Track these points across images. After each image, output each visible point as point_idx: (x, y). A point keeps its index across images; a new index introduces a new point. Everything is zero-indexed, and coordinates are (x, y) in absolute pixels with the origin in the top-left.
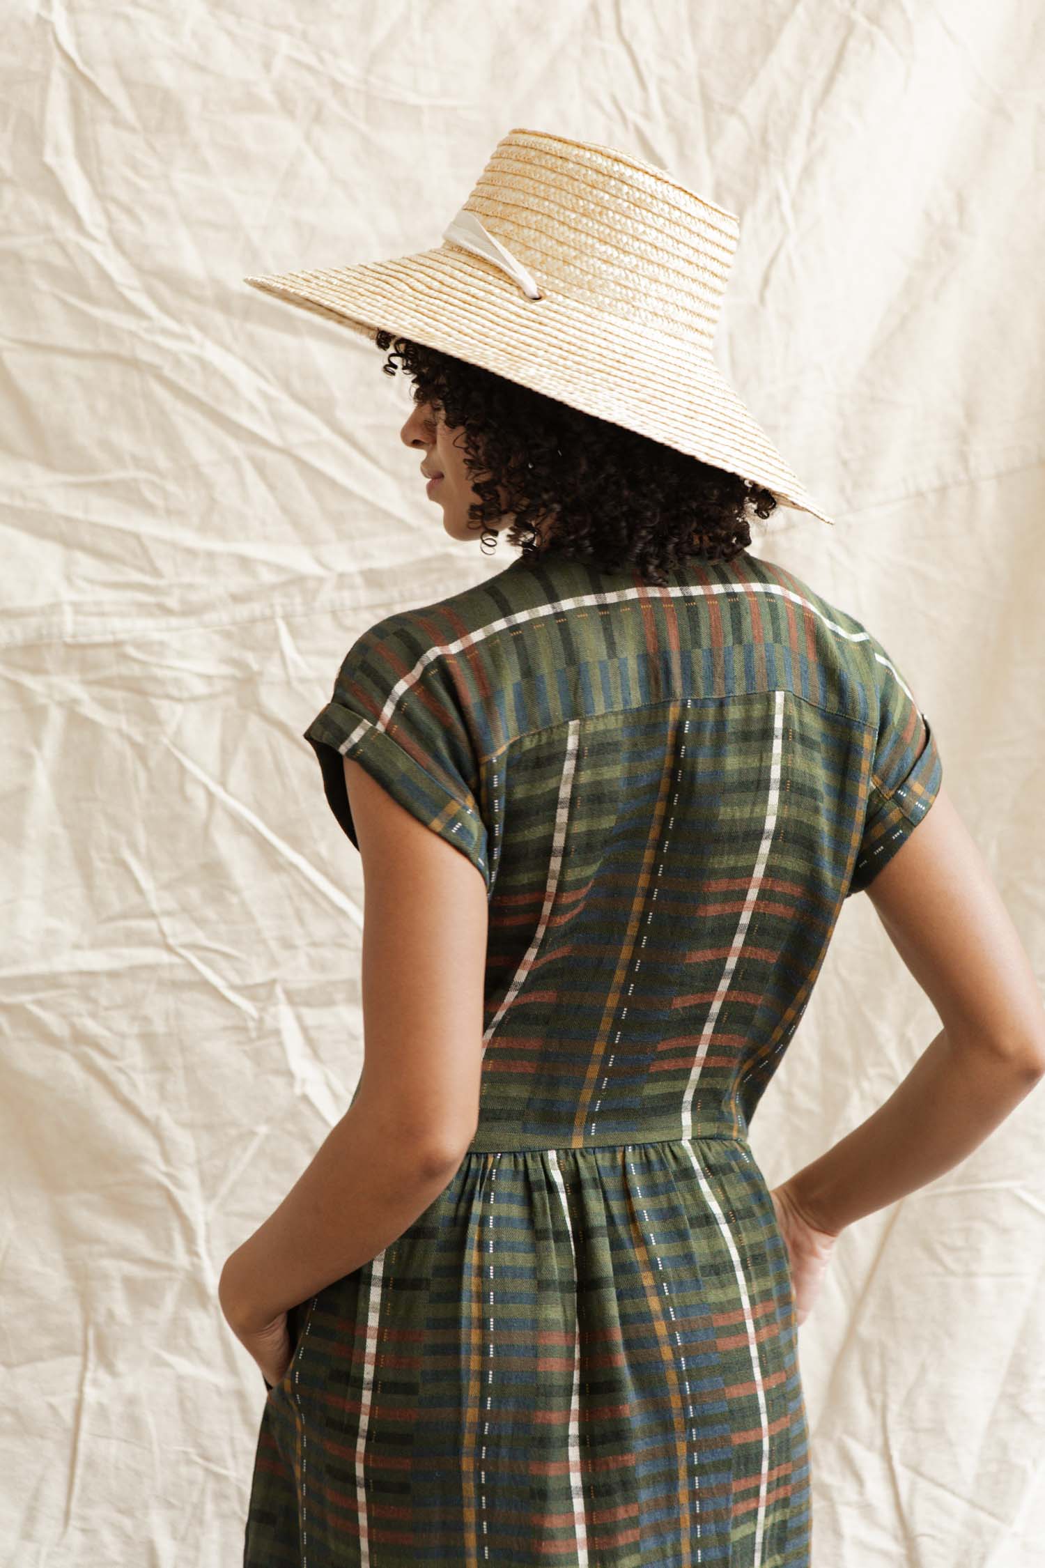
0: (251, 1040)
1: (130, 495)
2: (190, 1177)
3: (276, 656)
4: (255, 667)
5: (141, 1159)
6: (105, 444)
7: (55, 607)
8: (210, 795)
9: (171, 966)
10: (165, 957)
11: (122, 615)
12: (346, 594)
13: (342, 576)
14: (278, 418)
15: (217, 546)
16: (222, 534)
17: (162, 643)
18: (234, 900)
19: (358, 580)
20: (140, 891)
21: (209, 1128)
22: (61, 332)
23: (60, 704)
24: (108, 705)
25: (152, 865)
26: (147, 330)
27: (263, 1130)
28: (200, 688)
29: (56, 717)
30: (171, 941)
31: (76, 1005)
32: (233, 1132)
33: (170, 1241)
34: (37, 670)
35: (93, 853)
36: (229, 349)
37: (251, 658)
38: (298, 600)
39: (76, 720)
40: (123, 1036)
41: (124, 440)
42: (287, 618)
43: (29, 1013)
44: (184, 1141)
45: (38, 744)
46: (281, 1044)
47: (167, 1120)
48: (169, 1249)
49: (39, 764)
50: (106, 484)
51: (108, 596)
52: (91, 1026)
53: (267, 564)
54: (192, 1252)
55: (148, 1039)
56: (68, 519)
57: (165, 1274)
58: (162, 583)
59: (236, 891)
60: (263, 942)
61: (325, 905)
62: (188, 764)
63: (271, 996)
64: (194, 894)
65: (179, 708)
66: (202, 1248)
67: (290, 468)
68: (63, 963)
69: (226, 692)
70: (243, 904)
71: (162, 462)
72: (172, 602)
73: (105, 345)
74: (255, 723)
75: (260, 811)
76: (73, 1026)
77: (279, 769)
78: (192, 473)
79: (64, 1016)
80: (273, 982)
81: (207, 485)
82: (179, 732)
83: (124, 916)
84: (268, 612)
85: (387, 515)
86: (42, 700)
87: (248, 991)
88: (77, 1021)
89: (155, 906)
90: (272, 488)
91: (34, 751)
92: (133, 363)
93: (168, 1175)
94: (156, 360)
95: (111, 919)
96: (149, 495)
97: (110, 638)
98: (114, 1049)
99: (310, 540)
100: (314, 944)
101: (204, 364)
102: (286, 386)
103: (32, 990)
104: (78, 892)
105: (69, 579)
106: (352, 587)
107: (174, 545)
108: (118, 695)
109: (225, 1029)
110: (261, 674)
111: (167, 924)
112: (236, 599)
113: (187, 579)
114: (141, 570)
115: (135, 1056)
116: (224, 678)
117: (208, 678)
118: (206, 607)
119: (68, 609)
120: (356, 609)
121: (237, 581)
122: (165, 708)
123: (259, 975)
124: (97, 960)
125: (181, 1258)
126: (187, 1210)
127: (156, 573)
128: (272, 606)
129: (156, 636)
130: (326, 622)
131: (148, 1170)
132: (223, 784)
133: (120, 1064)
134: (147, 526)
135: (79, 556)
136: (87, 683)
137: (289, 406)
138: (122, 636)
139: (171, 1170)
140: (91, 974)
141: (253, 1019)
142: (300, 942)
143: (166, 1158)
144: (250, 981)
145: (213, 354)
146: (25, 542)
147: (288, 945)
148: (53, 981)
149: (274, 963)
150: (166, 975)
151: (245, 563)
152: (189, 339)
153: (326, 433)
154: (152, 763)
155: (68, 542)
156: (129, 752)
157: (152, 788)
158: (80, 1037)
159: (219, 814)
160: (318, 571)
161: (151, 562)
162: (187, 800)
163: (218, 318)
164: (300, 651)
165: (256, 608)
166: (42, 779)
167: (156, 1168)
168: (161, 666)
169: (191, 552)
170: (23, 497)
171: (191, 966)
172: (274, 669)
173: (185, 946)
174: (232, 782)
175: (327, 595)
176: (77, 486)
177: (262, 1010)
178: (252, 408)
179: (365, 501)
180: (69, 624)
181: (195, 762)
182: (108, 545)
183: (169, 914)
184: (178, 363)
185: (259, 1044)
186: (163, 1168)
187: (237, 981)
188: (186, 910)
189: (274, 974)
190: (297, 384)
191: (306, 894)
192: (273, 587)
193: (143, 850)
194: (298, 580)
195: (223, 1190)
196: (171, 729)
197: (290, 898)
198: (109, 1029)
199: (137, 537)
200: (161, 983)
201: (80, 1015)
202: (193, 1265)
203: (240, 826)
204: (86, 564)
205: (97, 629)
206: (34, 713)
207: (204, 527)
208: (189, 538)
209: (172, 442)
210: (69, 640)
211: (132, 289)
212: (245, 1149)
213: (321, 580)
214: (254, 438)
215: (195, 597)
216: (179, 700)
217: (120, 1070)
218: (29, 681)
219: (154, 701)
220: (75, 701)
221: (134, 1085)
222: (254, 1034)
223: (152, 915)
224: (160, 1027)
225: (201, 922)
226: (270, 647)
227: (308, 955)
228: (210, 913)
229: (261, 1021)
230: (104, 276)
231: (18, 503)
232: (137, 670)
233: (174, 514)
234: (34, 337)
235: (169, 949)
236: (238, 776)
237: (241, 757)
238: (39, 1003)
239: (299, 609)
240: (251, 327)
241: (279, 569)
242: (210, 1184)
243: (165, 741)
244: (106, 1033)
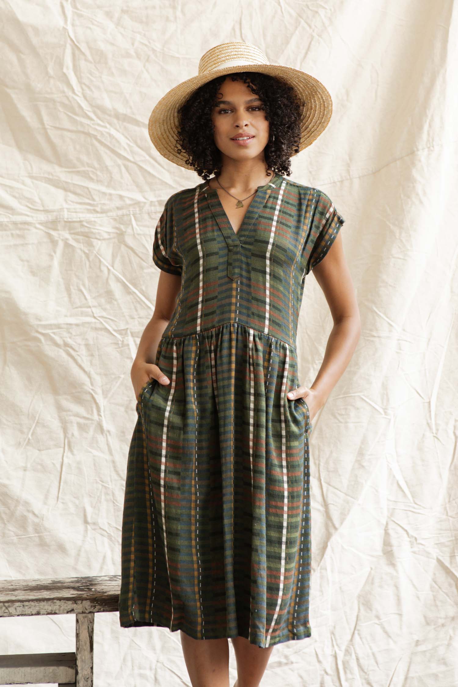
0: (119, 348)
1: (85, 175)
2: (99, 391)
3: (131, 226)
4: (124, 230)
5: (83, 384)
6: (78, 159)
7: (62, 209)
8: (109, 270)
9: (95, 323)
10: (93, 320)
11: (82, 213)
12: (153, 208)
13: (151, 202)
14: (132, 152)
15: (113, 192)
16: (115, 189)
17: (95, 222)
18: (115, 303)
19: (157, 203)
20: (86, 299)
21: (106, 375)
22: (67, 124)
23: (62, 240)
24: (77, 241)
25: (90, 291)
26: (93, 124)
27: (122, 376)
28: (106, 236)
29: (61, 244)
30: (95, 315)
31: (65, 334)
32: (113, 377)
33: (92, 411)
34: (55, 229)
35: (71, 287)
36: (118, 131)
37: (122, 227)
38: (138, 209)
39: (67, 245)
40: (80, 344)
41: (85, 158)
42: (134, 215)
43: (50, 336)
44: (98, 379)
45: (55, 252)
46: (129, 349)
47: (92, 373)
48: (92, 413)
49: (55, 258)
50: (78, 172)
51: (78, 206)
52: (70, 341)
53: (128, 198)
54: (99, 415)
55: (87, 345)
56: (66, 182)
57: (90, 422)
58: (95, 203)
59: (116, 300)
60: (124, 316)
61: (144, 305)
62: (102, 260)
63: (126, 334)
64: (103, 300)
65: (99, 242)
66: (102, 414)
67: (136, 168)
68: (62, 321)
69: (114, 238)
70: (118, 304)
71: (96, 165)
72: (98, 209)
73: (80, 128)
74: (123, 247)
75: (124, 275)
76: (64, 341)
77: (130, 262)
78: (105, 169)
79: (61, 338)
80: (127, 329)
81: (111, 173)
82: (99, 250)
83: (81, 307)
84: (128, 213)
85: (166, 183)
86: (56, 239)
87: (119, 332)
88: (65, 339)
89: (90, 304)
90: (130, 174)
91: (53, 254)
92: (88, 134)
93: (92, 389)
94: (95, 133)
95: (77, 308)
96: (91, 175)
97: (78, 220)
98: (77, 349)
99: (141, 190)
100: (140, 318)
101: (110, 135)
102: (136, 142)
103: (52, 329)
104: (66, 299)
105: (66, 201)
106: (155, 206)
107: (99, 191)
108: (80, 238)
109: (111, 343)
110: (125, 232)
111: (94, 310)
112: (118, 208)
113: (102, 202)
114: (89, 199)
115: (83, 351)
116: (113, 233)
117: (109, 233)
118: (110, 211)
119: (66, 210)
120: (155, 213)
121: (118, 203)
122: (95, 242)
123: (122, 326)
124: (72, 320)
125: (96, 417)
126: (98, 401)
127: (93, 200)
128: (129, 211)
129: (93, 219)
130: (146, 217)
131: (86, 387)
132: (113, 266)
133: (78, 353)
134: (91, 185)
135: (69, 194)
136: (70, 234)
137: (136, 149)
138: (82, 219)
139: (93, 388)
140: (70, 324)
141: (120, 341)
142: (136, 317)
143: (92, 384)
144: (120, 329)
145: (113, 132)
146: (52, 189)
147: (132, 318)
148: (58, 327)
149: (127, 323)
150: (93, 326)
151: (121, 197)
152: (106, 127)
153: (148, 157)
154: (91, 259)
155: (66, 190)
156: (83, 256)
157: (90, 267)
158: (66, 345)
159: (111, 275)
160: (144, 200)
161: (91, 196)
162: (101, 271)
163: (115, 121)
164: (137, 225)
165: (125, 211)
166: (56, 263)
167: (88, 387)
168: (94, 229)
169: (104, 194)
170: (52, 175)
171: (101, 323)
172: (129, 230)
173: (99, 317)
174: (115, 266)
175: (147, 208)
176: (69, 172)
177: (124, 338)
178: (125, 149)
179: (159, 179)
180: (66, 215)
181: (104, 259)
182: (79, 191)
183: (94, 307)
184: (102, 134)
185: (122, 348)
186: (91, 387)
187: (116, 328)
188: (100, 305)
189: (127, 327)
190: (139, 142)
191: (139, 302)
192: (130, 205)
193: (87, 286)
194: (138, 203)
195: (109, 396)
196: (97, 249)
197: (133, 303)
198: (76, 342)
199: (88, 188)
200: (92, 328)
201: (66, 337)
202: (99, 419)
203: (118, 280)
204: (72, 197)
205: (75, 217)
206: (54, 243)
207: (108, 186)
208: (104, 189)
209: (99, 159)
210: (66, 220)
211: (88, 111)
212: (117, 382)
213: (145, 203)
214: (125, 159)
215: (105, 208)
216: (99, 239)
217: (78, 355)
218: (53, 233)
219: (92, 240)
220: (67, 239)
221: (82, 360)
222: (120, 346)
223: (90, 307)
224: (91, 342)
225: (105, 310)
226: (130, 223)
227: (138, 321)
228: (108, 307)
229: (123, 341)
230: (80, 107)
231: (51, 177)
232: (86, 230)
233: (99, 181)
234: (57, 125)
235: (95, 318)
236: (118, 264)
237: (118, 259)
238: (54, 333)
239: (138, 212)
240: (125, 124)
241: (132, 199)
242: (105, 393)
243: (95, 252)
244: (74, 344)
